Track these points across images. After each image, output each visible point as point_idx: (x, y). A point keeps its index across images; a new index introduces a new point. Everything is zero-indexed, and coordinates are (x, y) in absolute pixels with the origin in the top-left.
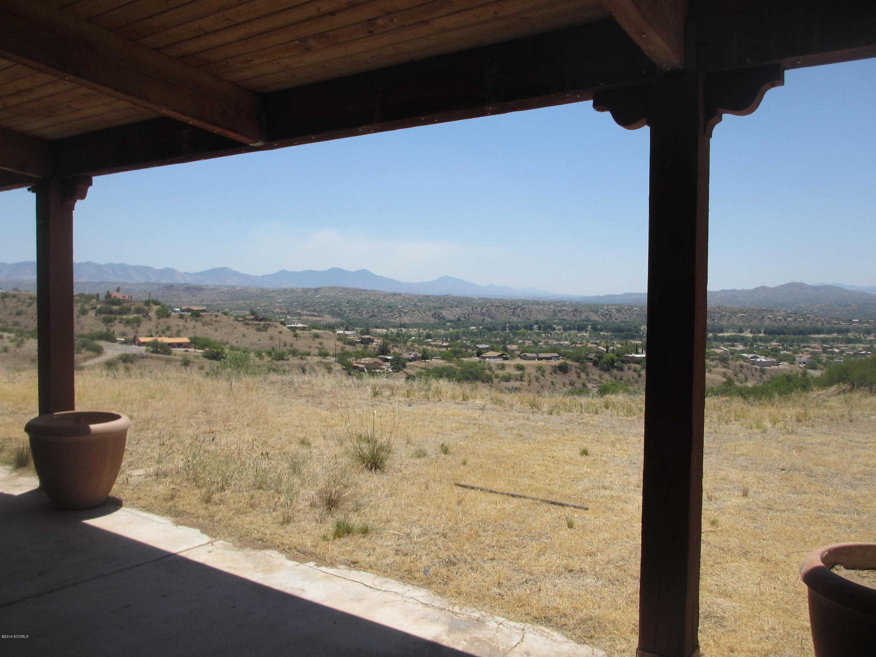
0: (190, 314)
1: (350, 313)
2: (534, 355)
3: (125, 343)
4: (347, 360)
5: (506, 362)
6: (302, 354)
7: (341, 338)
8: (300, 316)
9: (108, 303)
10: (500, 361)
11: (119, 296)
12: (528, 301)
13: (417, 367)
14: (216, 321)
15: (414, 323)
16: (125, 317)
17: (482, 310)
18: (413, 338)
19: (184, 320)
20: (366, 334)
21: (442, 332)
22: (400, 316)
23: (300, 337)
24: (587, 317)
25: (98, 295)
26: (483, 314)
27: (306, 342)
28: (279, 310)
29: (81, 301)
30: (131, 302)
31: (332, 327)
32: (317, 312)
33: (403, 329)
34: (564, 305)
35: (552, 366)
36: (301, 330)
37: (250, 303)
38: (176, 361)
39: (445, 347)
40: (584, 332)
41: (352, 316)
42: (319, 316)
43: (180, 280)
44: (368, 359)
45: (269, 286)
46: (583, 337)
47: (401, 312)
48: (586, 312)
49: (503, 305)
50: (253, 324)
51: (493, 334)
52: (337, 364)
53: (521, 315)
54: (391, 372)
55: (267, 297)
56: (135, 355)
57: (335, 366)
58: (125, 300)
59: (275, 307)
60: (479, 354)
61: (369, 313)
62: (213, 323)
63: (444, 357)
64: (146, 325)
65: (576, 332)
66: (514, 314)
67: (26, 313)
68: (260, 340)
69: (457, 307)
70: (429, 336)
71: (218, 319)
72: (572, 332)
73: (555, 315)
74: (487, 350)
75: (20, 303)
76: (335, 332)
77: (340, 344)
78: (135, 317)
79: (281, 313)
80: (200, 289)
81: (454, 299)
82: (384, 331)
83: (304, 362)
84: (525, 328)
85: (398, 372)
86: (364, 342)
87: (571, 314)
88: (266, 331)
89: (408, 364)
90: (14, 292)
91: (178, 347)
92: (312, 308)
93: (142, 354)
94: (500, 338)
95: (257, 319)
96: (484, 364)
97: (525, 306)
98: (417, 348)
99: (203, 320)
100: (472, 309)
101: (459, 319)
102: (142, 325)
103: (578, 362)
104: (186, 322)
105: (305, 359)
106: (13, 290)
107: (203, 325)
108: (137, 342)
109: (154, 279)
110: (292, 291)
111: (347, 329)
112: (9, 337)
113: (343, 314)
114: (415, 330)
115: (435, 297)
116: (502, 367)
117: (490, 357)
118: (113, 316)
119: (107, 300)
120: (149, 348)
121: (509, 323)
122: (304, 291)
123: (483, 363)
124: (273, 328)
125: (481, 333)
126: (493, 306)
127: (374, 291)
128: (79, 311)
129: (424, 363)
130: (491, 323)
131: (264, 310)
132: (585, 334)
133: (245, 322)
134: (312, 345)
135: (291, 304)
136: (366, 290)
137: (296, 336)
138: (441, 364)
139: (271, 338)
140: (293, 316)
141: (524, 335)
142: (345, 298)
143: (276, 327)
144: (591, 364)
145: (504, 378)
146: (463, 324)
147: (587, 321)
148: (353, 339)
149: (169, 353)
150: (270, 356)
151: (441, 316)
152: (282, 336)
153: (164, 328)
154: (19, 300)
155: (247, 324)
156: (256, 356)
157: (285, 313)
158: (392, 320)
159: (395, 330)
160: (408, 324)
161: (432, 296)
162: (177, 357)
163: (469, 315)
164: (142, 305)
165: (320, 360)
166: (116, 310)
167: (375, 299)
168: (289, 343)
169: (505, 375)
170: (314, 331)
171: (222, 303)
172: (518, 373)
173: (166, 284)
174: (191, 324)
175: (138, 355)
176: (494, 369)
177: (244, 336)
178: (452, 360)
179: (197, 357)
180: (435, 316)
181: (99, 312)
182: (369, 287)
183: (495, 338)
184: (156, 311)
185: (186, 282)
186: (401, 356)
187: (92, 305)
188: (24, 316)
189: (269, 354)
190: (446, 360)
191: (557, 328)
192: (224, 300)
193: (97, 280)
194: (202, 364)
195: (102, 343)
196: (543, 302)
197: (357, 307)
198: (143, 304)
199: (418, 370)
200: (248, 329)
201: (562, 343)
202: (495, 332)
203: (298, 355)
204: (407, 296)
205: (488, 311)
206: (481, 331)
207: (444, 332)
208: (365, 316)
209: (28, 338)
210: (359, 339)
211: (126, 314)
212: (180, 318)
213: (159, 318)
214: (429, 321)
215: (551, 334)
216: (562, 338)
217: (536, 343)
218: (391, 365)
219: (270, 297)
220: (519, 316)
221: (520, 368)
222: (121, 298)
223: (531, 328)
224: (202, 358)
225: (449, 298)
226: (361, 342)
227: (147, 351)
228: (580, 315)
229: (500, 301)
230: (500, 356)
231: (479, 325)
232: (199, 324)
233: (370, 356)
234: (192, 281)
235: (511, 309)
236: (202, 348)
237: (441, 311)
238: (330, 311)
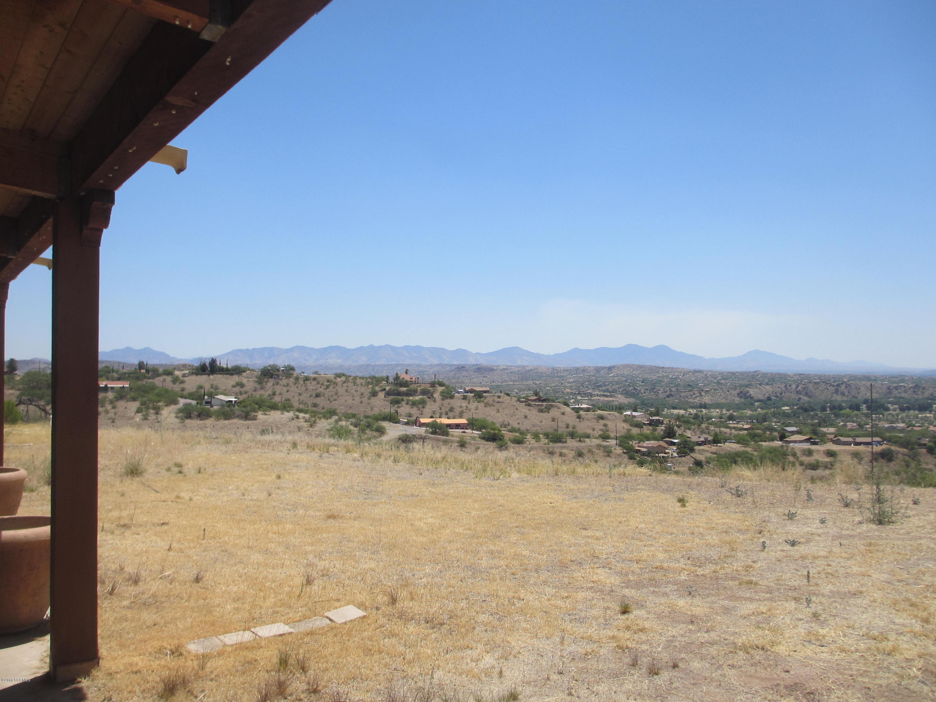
0: (473, 395)
1: (645, 393)
2: (850, 439)
3: (407, 424)
4: (629, 444)
5: (814, 447)
6: (580, 437)
7: (627, 420)
8: (591, 397)
9: (396, 384)
10: (806, 446)
11: (407, 378)
12: (856, 376)
13: (707, 451)
14: (499, 402)
15: (717, 404)
16: (411, 398)
17: (797, 387)
18: (713, 420)
19: (467, 401)
20: (655, 416)
21: (749, 413)
22: (701, 395)
23: (583, 419)
24: (932, 395)
25: (387, 378)
26: (798, 392)
27: (590, 424)
28: (569, 390)
29: (372, 383)
30: (418, 383)
31: (620, 409)
32: (610, 392)
33: (704, 410)
34: (902, 381)
35: (872, 453)
36: (585, 411)
37: (540, 384)
38: (452, 442)
39: (746, 429)
40: (928, 412)
41: (648, 396)
42: (611, 396)
43: (472, 361)
44: (652, 442)
45: (562, 365)
46: (926, 419)
47: (702, 391)
48: (931, 389)
49: (824, 382)
50: (535, 404)
51: (810, 415)
52: (618, 448)
53: (846, 393)
54: (676, 457)
55: (557, 377)
56: (414, 436)
57: (615, 449)
58: (412, 381)
59: (565, 387)
60: (782, 437)
61: (666, 392)
62: (496, 404)
63: (740, 441)
64: (431, 407)
65: (917, 412)
66: (837, 392)
67: (324, 395)
68: (541, 422)
69: (767, 384)
70: (731, 418)
71: (500, 400)
72: (912, 412)
73: (890, 392)
74: (793, 433)
75: (319, 385)
76: (621, 413)
77: (626, 426)
78: (421, 398)
79: (572, 393)
80: (490, 370)
81: (765, 375)
82: (682, 412)
83: (583, 444)
84: (851, 408)
85: (684, 456)
86: (652, 423)
87: (910, 391)
88: (548, 412)
89: (696, 448)
90: (315, 376)
91: (456, 429)
92: (604, 388)
93: (421, 435)
94: (818, 420)
95: (539, 400)
96: (787, 450)
97: (851, 382)
98: (712, 431)
99: (486, 401)
100: (786, 386)
101: (769, 399)
102: (427, 407)
103: (906, 448)
104: (469, 403)
105: (584, 442)
106: (314, 373)
107: (486, 406)
108: (418, 424)
109: (446, 361)
110: (584, 370)
111: (635, 411)
112: (304, 418)
113: (638, 394)
114: (717, 410)
115: (742, 374)
116: (810, 453)
117: (795, 442)
118: (400, 397)
119: (396, 382)
120: (428, 428)
121: (831, 402)
122: (596, 370)
123: (785, 448)
124: (556, 409)
125: (795, 414)
126: (810, 383)
127: (673, 368)
128: (370, 393)
129: (716, 447)
130: (809, 402)
131: (553, 390)
132: (928, 415)
133: (527, 402)
134: (596, 427)
135: (582, 384)
136: (663, 368)
137: (579, 417)
138: (735, 449)
139: (553, 420)
140: (584, 397)
141: (848, 416)
142: (640, 376)
143: (559, 408)
144: (924, 451)
145: (810, 465)
146: (774, 404)
147: (931, 399)
148: (640, 421)
149: (447, 434)
150: (548, 438)
151: (748, 394)
152: (565, 418)
153: (447, 410)
154: (318, 383)
155: (529, 405)
156: (533, 438)
157: (575, 393)
158: (692, 400)
159: (693, 411)
160: (710, 404)
161: (738, 373)
162: (454, 438)
163: (781, 394)
164: (428, 387)
165: (599, 443)
166: (403, 391)
167: (674, 377)
168: (571, 424)
169: (812, 462)
170: (599, 412)
171: (512, 383)
172: (827, 459)
173: (458, 365)
174: (473, 405)
175: (417, 436)
176: (798, 455)
177: (526, 417)
178: (748, 444)
179: (473, 438)
180: (741, 395)
181: (388, 394)
182: (667, 364)
183: (812, 420)
184: (441, 392)
185: (479, 363)
186: (688, 439)
187: (382, 386)
188: (322, 398)
189: (547, 435)
190: (742, 444)
191: (892, 408)
192: (514, 381)
193: (394, 363)
194: (478, 446)
195: (385, 424)
196: (875, 377)
197: (653, 387)
198: (429, 385)
199: (709, 455)
200: (529, 410)
201: (894, 425)
202: (812, 413)
203: (577, 437)
204: (710, 373)
205: (805, 388)
206: (795, 412)
207: (751, 412)
208: (661, 396)
209: (320, 418)
210: (648, 421)
211: (412, 395)
212: (463, 399)
213: (443, 400)
214: (734, 400)
215: (883, 415)
216: (897, 420)
217: (860, 426)
218: (678, 448)
219: (560, 377)
220: (843, 394)
221: (831, 454)
222: (409, 379)
223: (858, 409)
224: (478, 439)
225: (758, 375)
226: (650, 424)
227: (426, 431)
228: (923, 392)
229: (820, 377)
230: (807, 440)
231: (794, 405)
232: (481, 406)
233: (655, 439)
234: (484, 362)
235: (833, 386)
236: (479, 429)
237: (748, 389)
238: (623, 390)
